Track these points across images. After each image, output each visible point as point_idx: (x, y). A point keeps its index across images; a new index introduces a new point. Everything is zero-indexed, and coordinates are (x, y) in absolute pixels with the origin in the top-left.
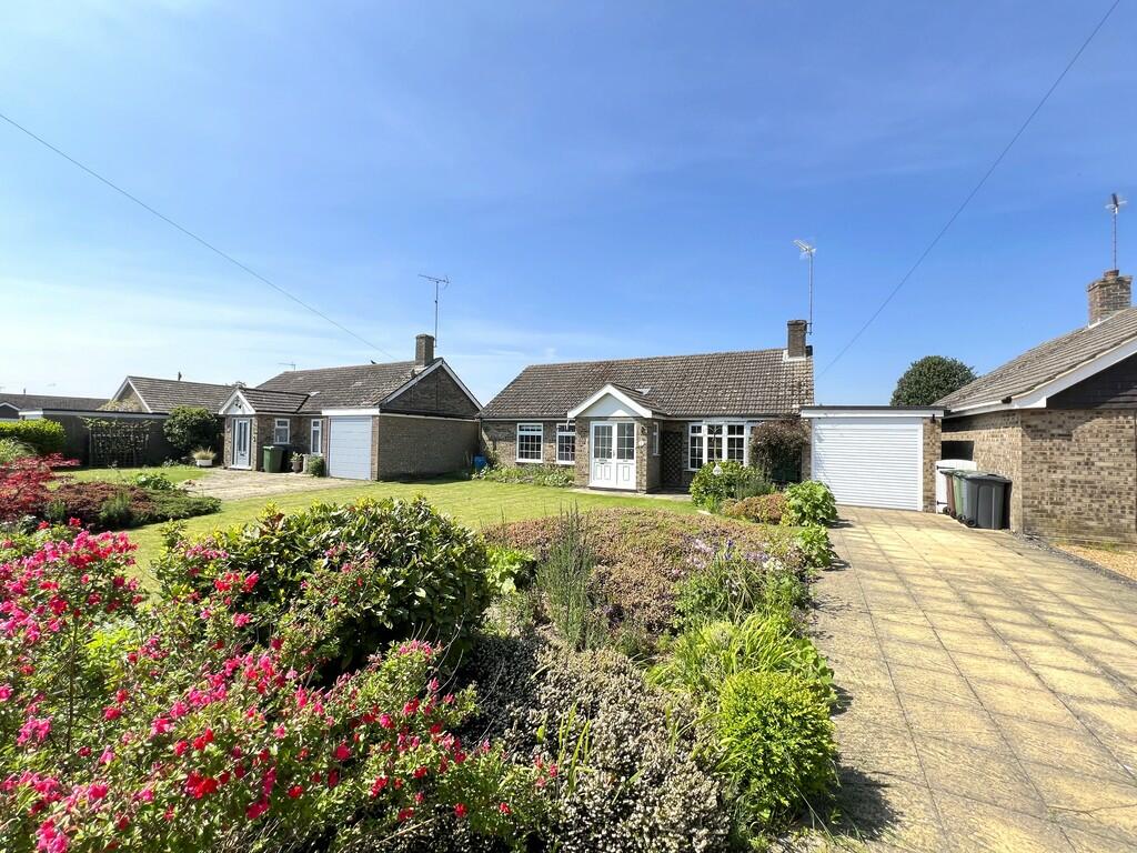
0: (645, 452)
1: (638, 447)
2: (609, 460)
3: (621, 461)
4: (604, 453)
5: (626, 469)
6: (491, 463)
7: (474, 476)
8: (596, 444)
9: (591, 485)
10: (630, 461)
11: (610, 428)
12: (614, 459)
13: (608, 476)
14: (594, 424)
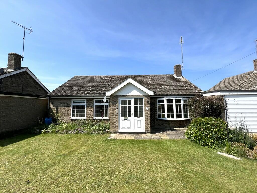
0: (149, 113)
1: (145, 110)
2: (129, 118)
3: (136, 118)
4: (126, 114)
5: (139, 122)
6: (55, 121)
7: (43, 131)
8: (122, 109)
9: (120, 131)
10: (141, 118)
11: (130, 101)
12: (132, 117)
13: (129, 126)
14: (120, 99)
